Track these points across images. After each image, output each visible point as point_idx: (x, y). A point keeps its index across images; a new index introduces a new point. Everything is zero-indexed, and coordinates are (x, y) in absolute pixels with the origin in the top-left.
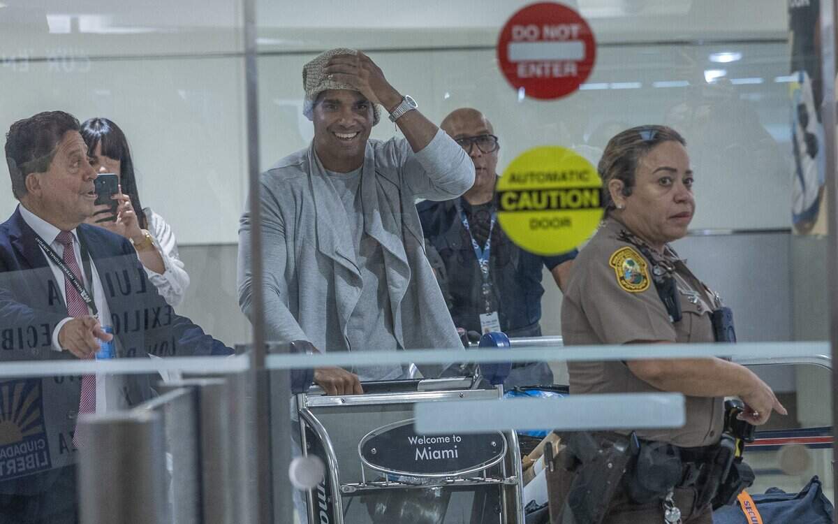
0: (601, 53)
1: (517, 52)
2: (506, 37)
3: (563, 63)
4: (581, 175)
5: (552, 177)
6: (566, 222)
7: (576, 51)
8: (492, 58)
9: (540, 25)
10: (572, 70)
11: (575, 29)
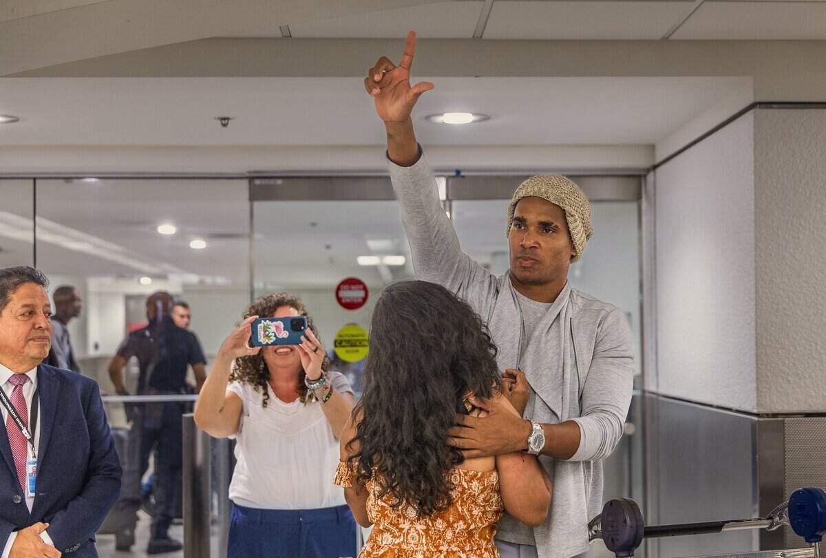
0: (370, 294)
1: (343, 294)
2: (338, 289)
3: (357, 298)
4: (363, 335)
5: (353, 336)
6: (357, 351)
7: (361, 294)
8: (333, 296)
9: (350, 285)
10: (360, 300)
11: (361, 287)
